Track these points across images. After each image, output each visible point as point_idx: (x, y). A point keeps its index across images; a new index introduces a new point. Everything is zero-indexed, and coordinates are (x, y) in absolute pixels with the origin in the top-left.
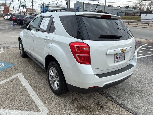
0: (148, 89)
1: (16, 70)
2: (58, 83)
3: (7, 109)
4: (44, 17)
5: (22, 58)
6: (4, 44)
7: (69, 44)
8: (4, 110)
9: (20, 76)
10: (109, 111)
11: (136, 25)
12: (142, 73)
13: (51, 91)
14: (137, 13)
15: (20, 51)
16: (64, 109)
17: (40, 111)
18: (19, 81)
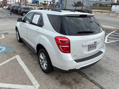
0: (113, 69)
1: (14, 53)
2: (46, 65)
3: (9, 83)
4: (35, 13)
5: (19, 43)
6: (5, 31)
7: (54, 37)
8: (7, 84)
9: (18, 57)
10: (83, 85)
11: (108, 14)
12: (109, 56)
13: (41, 70)
14: (109, 4)
15: (17, 38)
16: (51, 84)
17: (33, 85)
18: (17, 62)
